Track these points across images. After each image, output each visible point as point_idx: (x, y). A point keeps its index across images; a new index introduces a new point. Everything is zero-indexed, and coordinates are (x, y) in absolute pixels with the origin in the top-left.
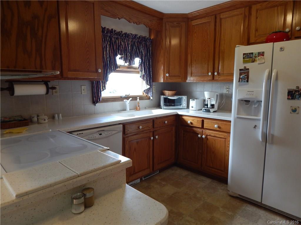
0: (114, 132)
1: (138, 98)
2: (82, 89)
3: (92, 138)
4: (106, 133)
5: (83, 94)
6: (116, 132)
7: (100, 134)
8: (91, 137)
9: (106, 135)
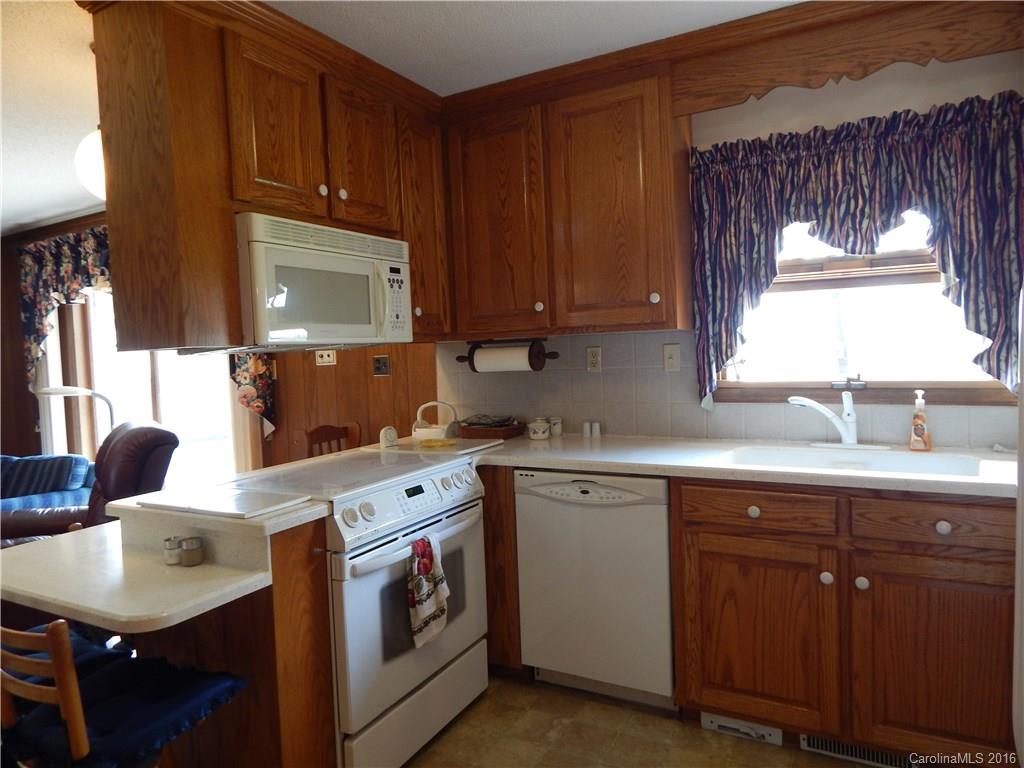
0: (630, 498)
1: (920, 393)
2: (667, 355)
3: (559, 496)
4: (603, 492)
5: (667, 370)
6: (638, 498)
7: (585, 492)
8: (557, 493)
9: (601, 498)
